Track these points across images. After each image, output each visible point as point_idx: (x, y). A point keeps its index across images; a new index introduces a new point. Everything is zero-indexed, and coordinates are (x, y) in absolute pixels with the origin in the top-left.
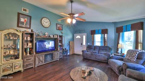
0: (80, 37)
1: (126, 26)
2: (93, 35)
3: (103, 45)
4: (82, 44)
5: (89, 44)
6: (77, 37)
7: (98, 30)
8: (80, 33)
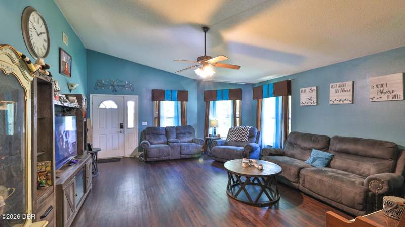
0: (115, 106)
1: (222, 90)
2: (156, 102)
3: (180, 125)
4: (122, 127)
5: (145, 124)
6: (102, 106)
7: (171, 91)
8: (115, 91)
